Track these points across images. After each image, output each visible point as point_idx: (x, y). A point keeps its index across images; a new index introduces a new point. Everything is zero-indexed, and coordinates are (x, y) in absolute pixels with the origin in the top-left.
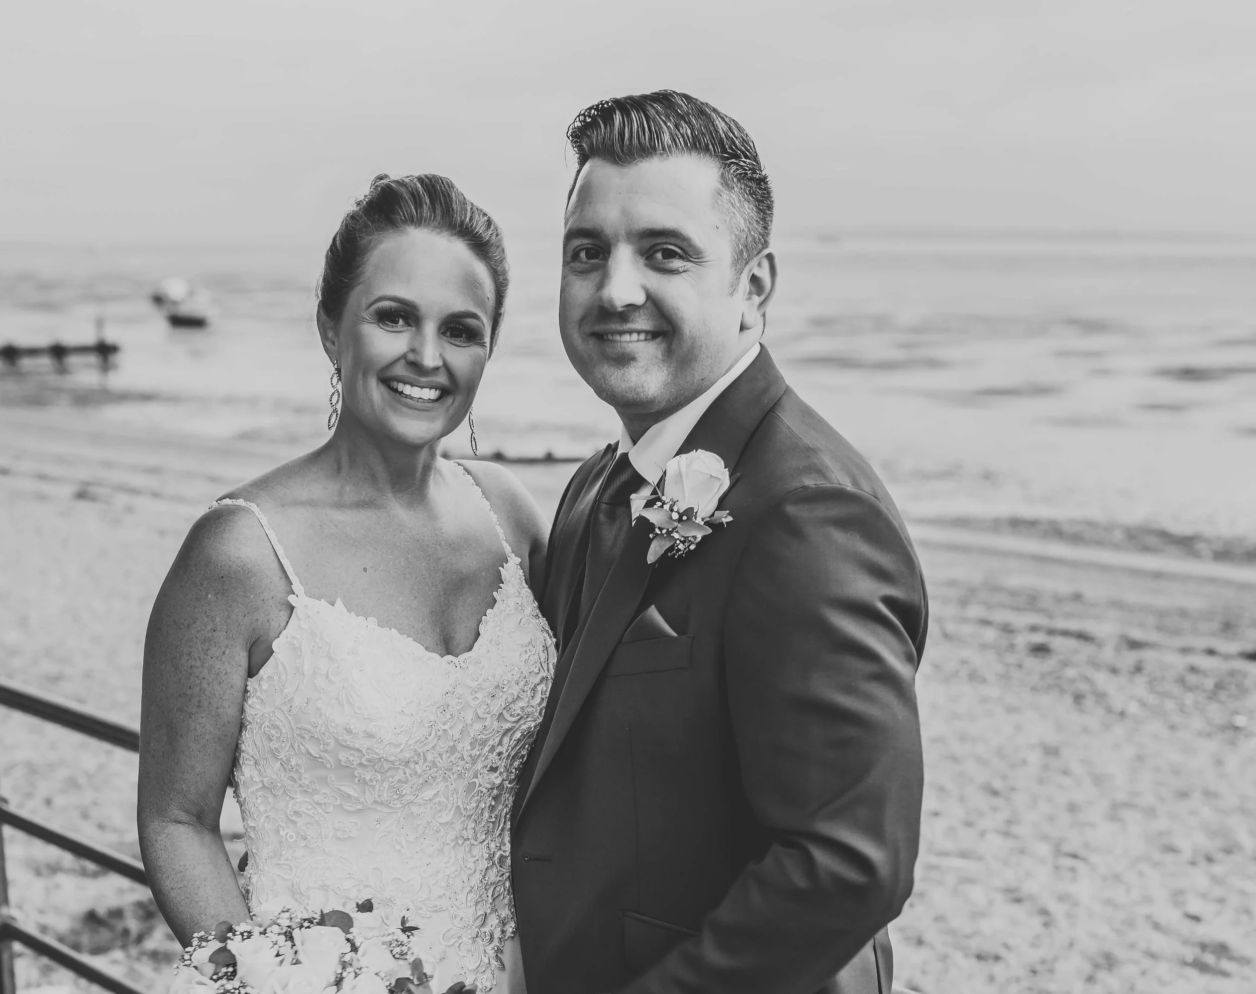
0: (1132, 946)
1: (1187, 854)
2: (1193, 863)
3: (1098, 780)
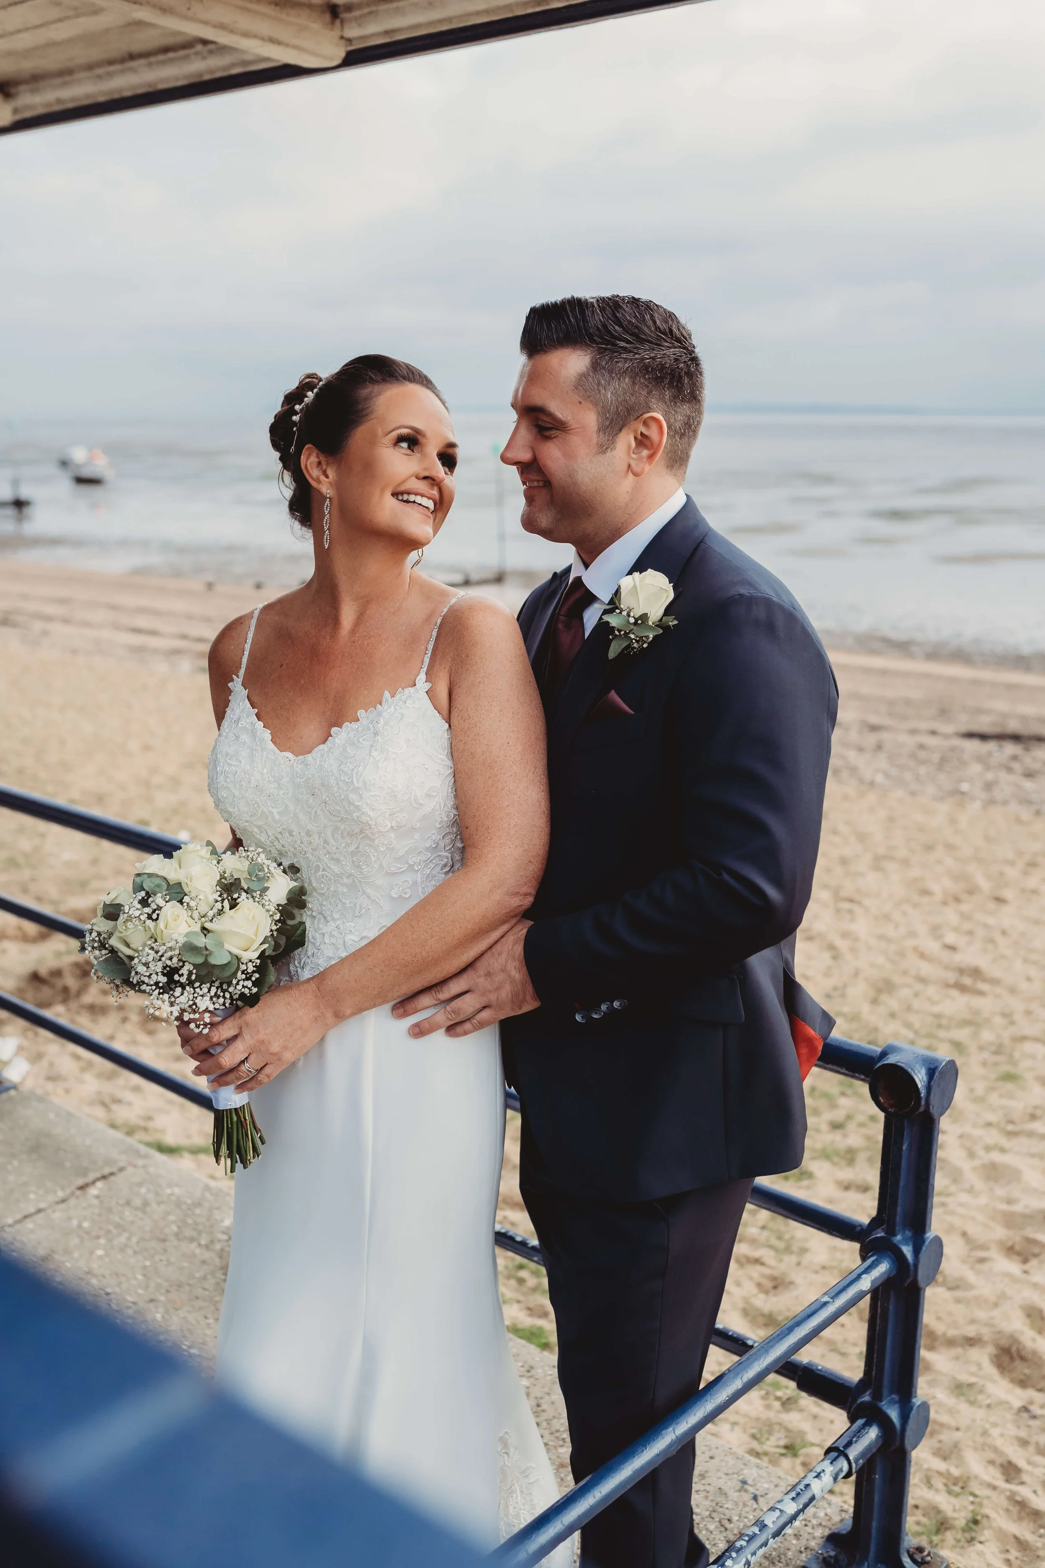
0: (905, 973)
1: (939, 896)
2: (945, 903)
3: (862, 837)
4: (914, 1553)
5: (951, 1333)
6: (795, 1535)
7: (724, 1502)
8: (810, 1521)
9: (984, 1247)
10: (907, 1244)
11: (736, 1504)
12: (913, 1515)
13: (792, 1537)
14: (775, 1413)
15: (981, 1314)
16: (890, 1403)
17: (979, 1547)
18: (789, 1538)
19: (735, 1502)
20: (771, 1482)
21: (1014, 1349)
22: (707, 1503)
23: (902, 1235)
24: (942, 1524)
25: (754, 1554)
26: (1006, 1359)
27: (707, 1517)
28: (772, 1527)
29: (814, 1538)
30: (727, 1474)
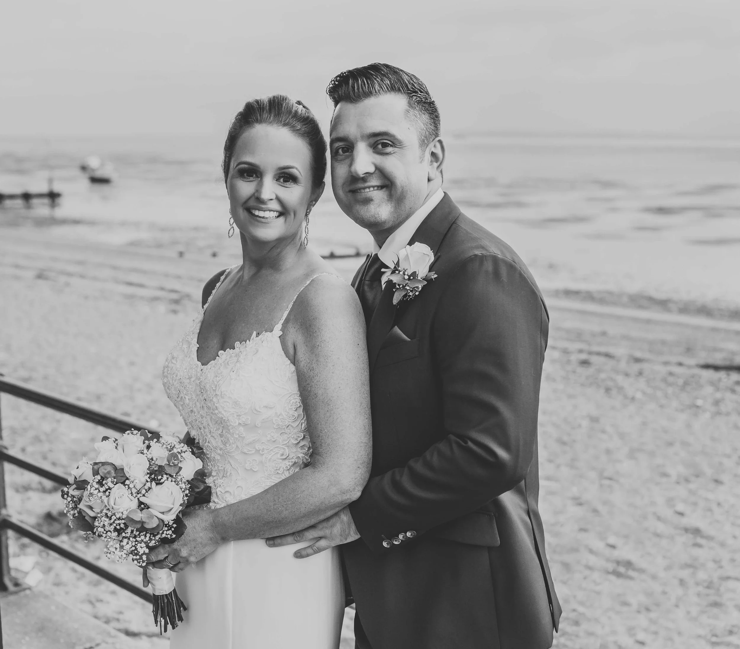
0: (646, 530)
1: (674, 477)
2: (678, 482)
3: (622, 436)
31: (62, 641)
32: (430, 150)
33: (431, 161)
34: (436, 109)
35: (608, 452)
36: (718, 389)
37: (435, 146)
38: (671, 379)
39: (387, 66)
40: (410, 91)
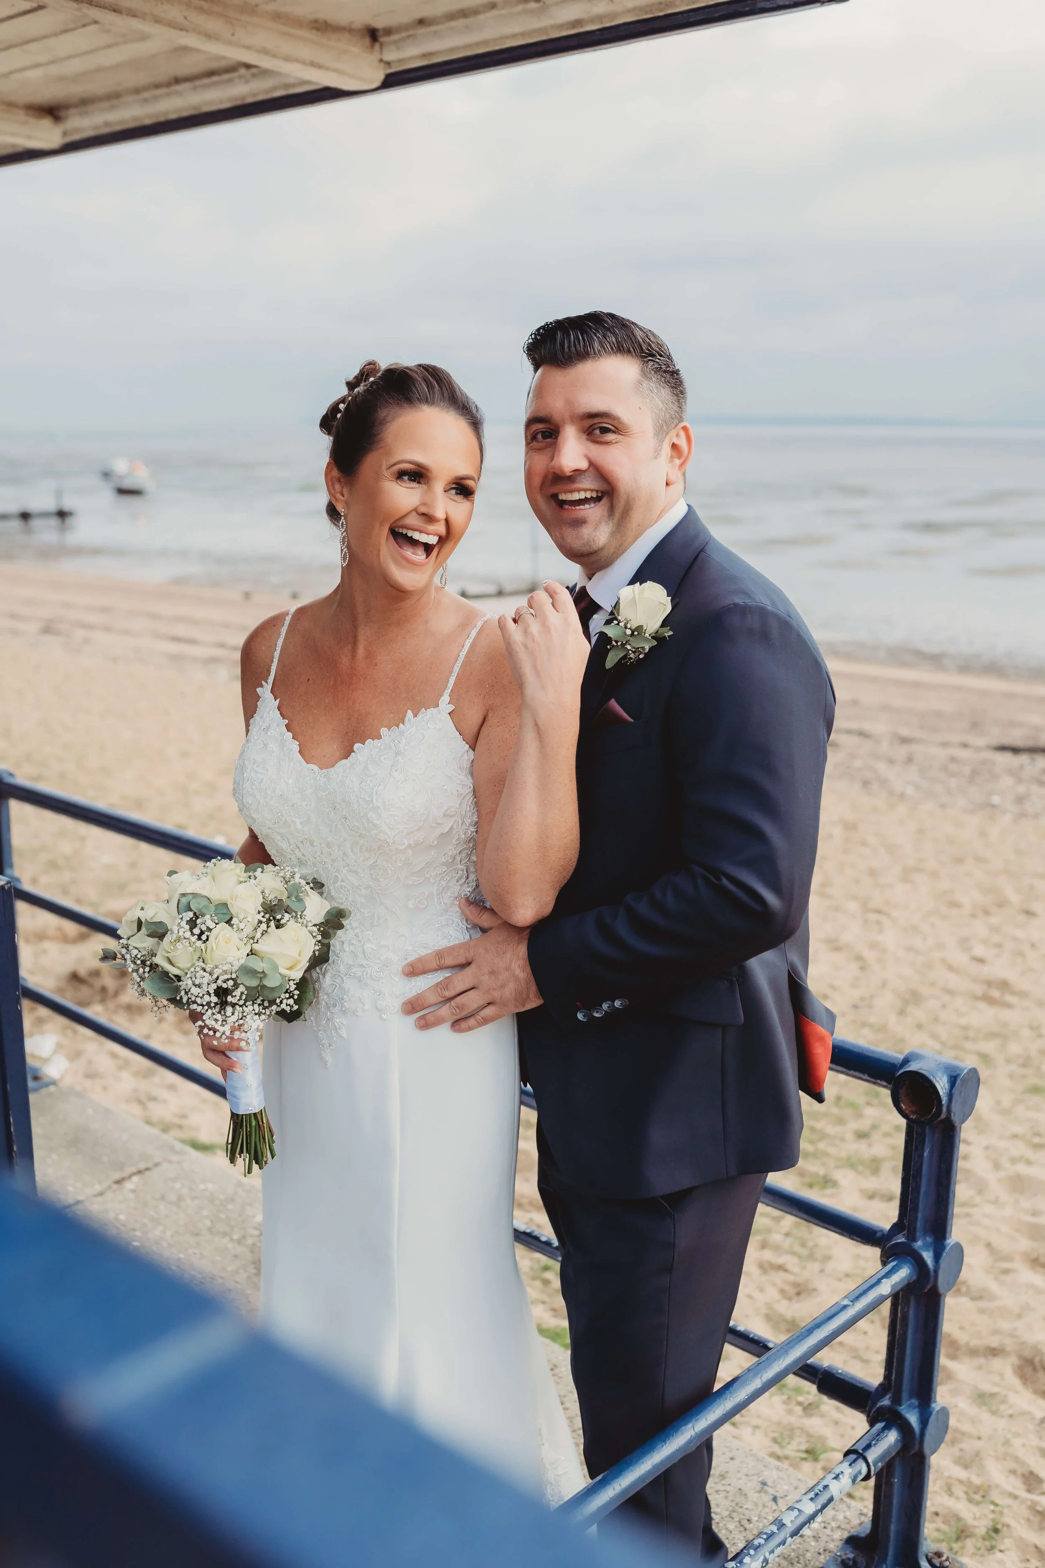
1: (968, 909)
3: (892, 849)
4: (932, 1558)
5: (975, 1342)
6: (814, 1537)
7: (744, 1503)
8: (828, 1524)
9: (1009, 1258)
10: (928, 1250)
11: (756, 1505)
12: (934, 1522)
13: (812, 1539)
14: (796, 1418)
15: (1005, 1325)
16: (910, 1407)
17: (999, 1555)
18: (808, 1540)
19: (755, 1502)
20: (791, 1484)
21: (1037, 1360)
22: (727, 1503)
23: (923, 1241)
24: (962, 1531)
25: (772, 1552)
26: (1029, 1371)
27: (726, 1517)
28: (790, 1527)
29: (833, 1540)
30: (747, 1475)
31: (105, 1159)
32: (671, 439)
33: (672, 457)
34: (681, 382)
35: (872, 872)
36: (1020, 781)
37: (677, 435)
38: (953, 767)
39: (612, 316)
40: (645, 353)
